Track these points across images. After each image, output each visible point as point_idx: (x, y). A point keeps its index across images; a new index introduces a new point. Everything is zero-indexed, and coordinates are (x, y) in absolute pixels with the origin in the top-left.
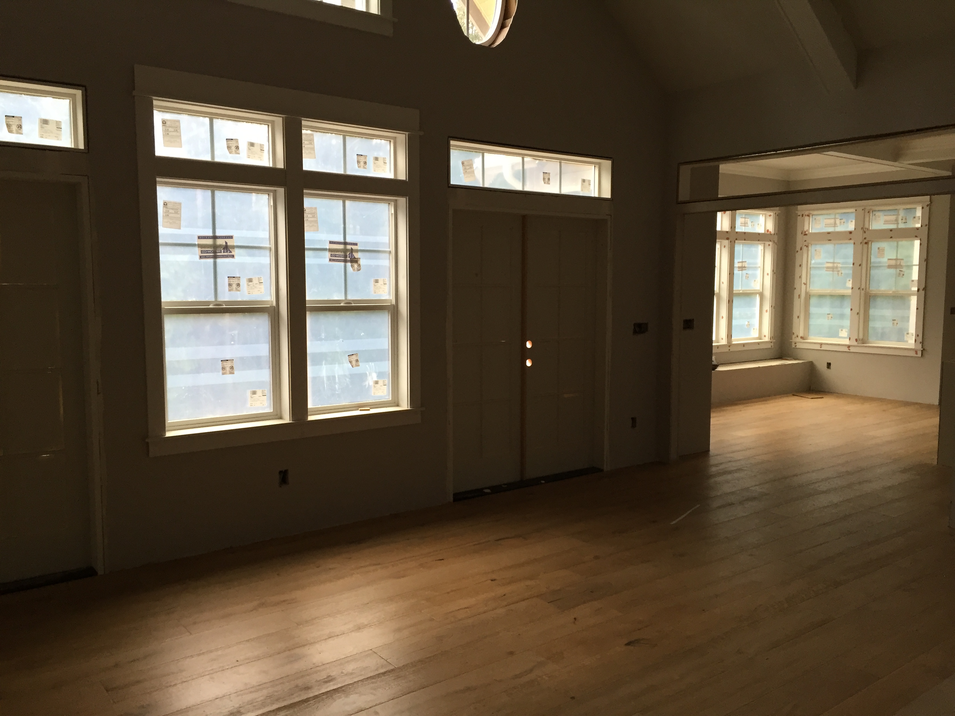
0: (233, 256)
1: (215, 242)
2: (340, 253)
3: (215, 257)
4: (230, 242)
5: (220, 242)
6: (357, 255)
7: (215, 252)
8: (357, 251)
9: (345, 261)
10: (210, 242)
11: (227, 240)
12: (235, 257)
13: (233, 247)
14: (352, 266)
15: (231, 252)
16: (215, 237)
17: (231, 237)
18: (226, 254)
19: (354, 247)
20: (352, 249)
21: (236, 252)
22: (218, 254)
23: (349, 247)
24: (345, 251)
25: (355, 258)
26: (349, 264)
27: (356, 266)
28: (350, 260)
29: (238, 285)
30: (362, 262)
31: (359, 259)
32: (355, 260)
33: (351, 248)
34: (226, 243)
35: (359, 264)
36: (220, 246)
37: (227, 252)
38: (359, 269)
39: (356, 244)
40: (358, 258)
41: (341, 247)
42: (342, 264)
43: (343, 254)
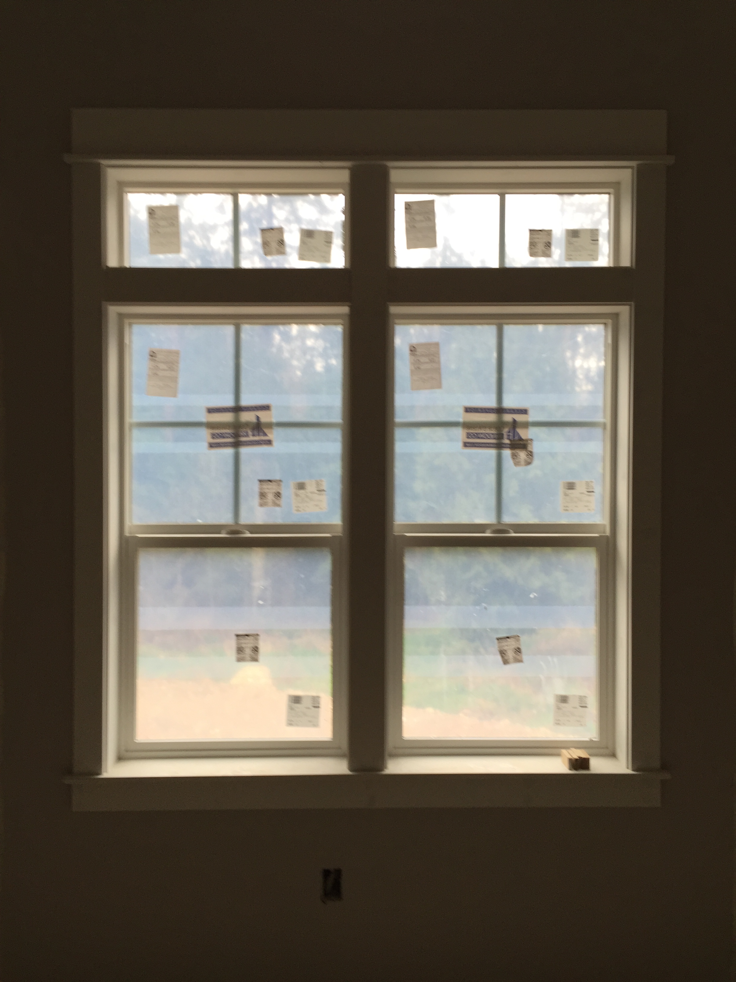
0: (269, 443)
1: (237, 418)
2: (488, 431)
3: (237, 445)
4: (264, 417)
5: (247, 417)
6: (523, 433)
7: (236, 435)
8: (526, 425)
9: (499, 446)
10: (228, 417)
11: (261, 414)
12: (274, 443)
13: (270, 425)
14: (514, 456)
15: (265, 435)
16: (237, 409)
17: (266, 408)
18: (257, 438)
19: (519, 418)
20: (515, 421)
21: (273, 434)
22: (243, 439)
23: (508, 418)
24: (499, 425)
25: (521, 439)
26: (507, 453)
27: (522, 455)
28: (510, 444)
29: (278, 495)
30: (536, 447)
31: (529, 442)
32: (521, 442)
33: (514, 419)
34: (258, 418)
35: (531, 452)
36: (247, 424)
37: (259, 435)
38: (529, 460)
39: (524, 411)
40: (527, 440)
41: (491, 418)
42: (493, 452)
43: (493, 431)
